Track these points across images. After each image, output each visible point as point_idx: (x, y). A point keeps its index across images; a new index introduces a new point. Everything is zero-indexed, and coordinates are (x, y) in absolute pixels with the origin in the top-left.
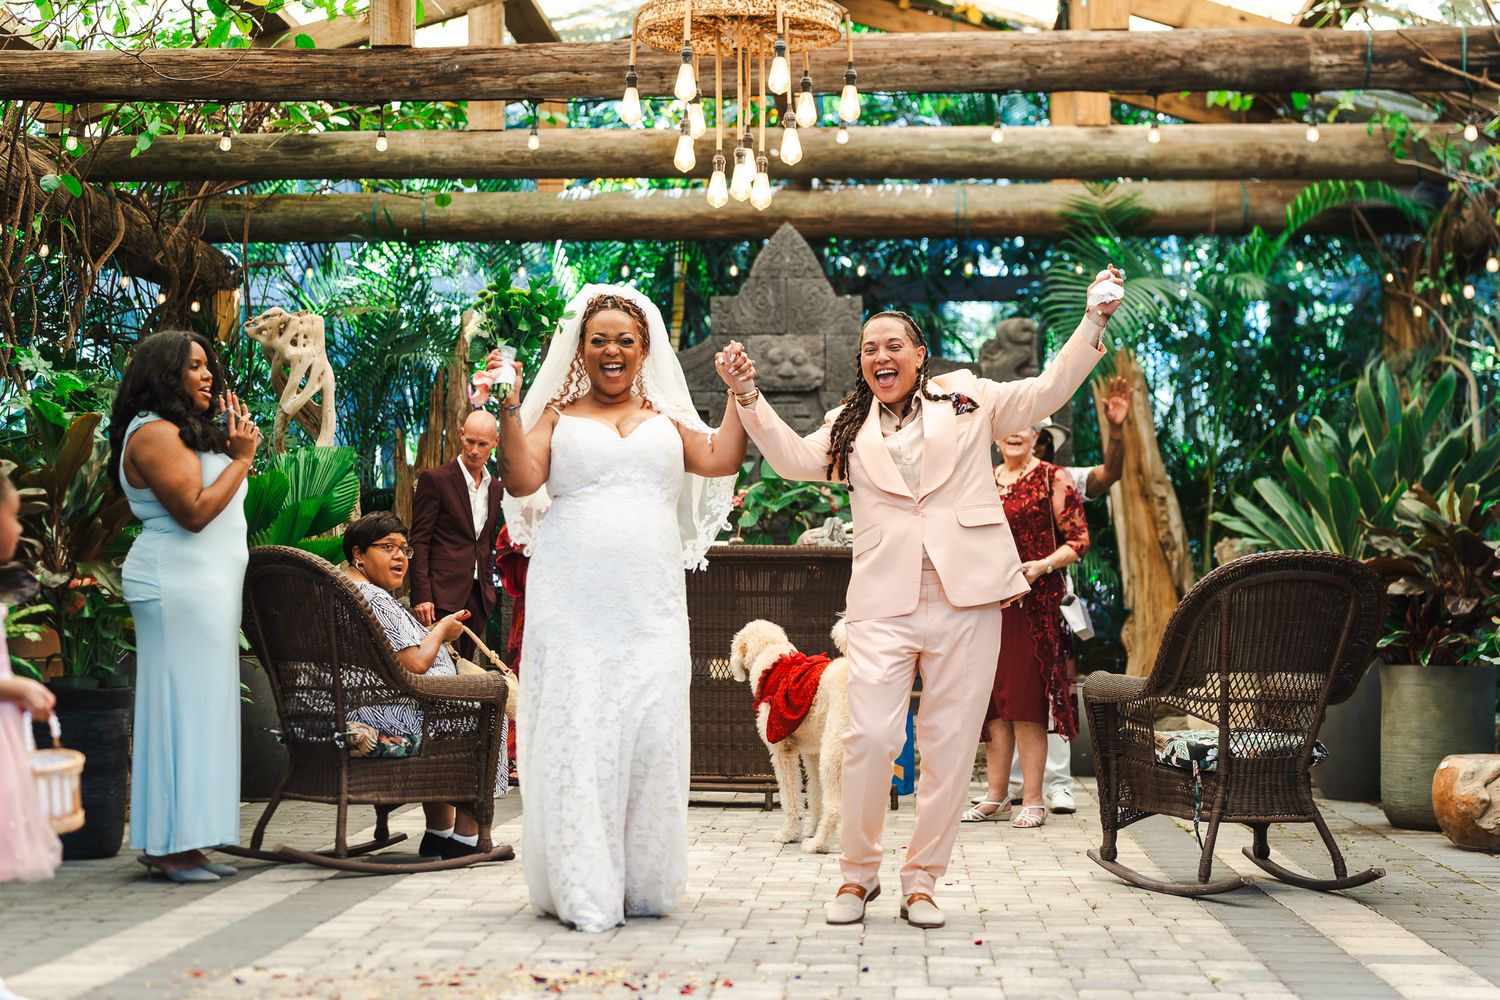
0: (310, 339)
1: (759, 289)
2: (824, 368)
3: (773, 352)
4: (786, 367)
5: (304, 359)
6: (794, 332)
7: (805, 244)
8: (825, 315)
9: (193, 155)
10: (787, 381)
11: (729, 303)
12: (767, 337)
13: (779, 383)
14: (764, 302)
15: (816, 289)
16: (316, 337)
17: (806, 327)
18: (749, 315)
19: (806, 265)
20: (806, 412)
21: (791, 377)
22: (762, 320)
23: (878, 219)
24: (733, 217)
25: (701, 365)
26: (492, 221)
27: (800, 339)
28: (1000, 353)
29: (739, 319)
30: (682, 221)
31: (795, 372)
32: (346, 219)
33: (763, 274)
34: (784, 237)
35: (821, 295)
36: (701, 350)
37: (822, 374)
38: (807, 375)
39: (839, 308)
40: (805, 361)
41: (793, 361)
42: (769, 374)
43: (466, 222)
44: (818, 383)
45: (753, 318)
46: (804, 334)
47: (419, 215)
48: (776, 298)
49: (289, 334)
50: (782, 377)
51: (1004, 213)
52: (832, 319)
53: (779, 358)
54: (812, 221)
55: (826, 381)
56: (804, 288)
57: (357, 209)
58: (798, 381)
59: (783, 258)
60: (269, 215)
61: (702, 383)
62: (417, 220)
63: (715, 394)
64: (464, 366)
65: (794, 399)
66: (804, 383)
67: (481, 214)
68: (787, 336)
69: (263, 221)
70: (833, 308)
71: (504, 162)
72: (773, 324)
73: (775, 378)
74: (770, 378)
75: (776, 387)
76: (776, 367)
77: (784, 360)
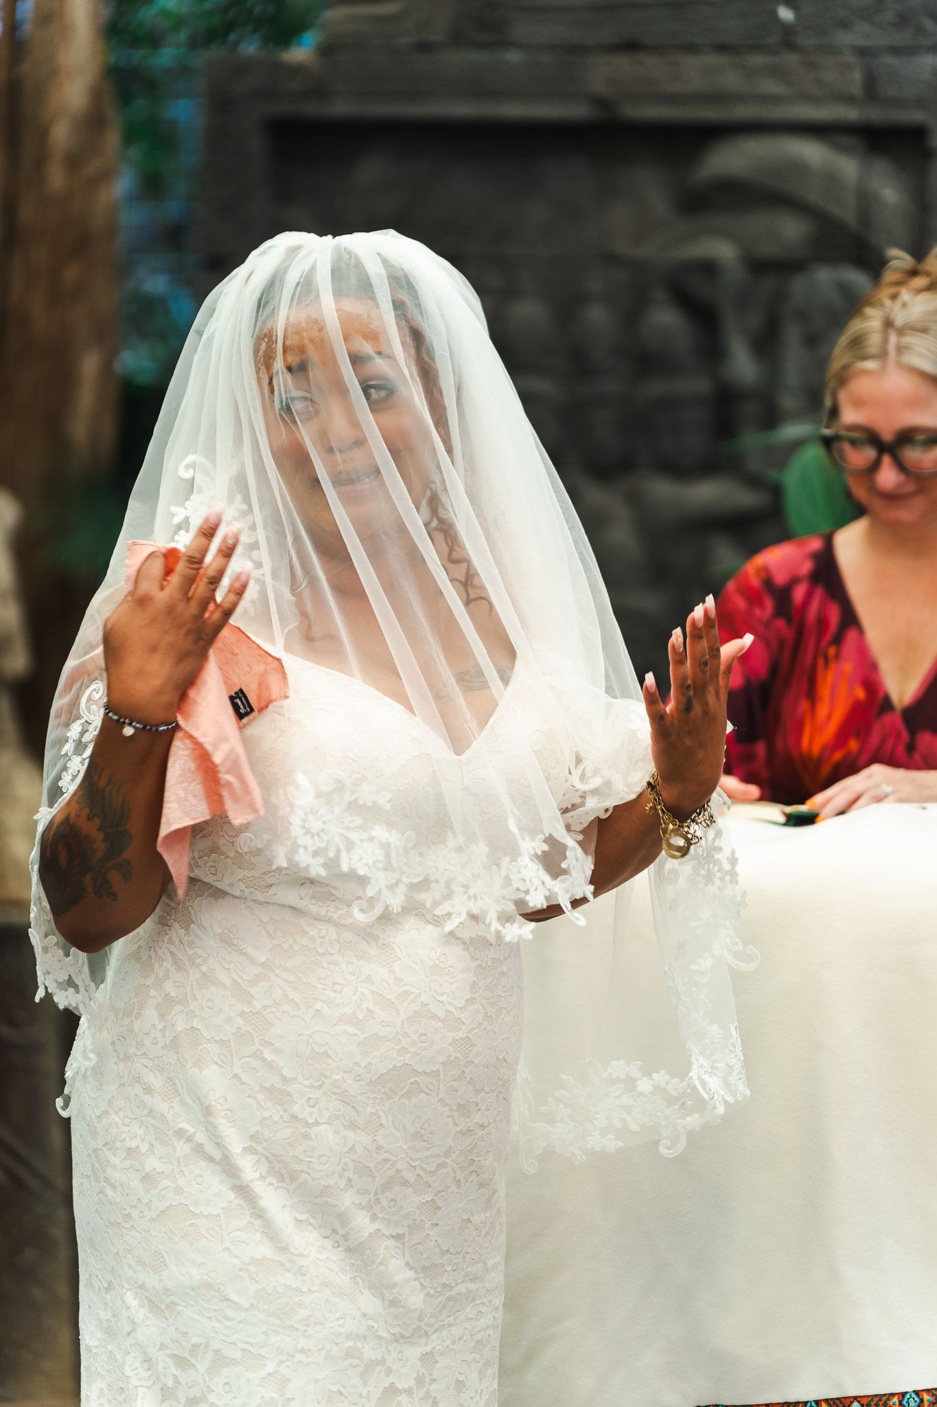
61: (901, 21)
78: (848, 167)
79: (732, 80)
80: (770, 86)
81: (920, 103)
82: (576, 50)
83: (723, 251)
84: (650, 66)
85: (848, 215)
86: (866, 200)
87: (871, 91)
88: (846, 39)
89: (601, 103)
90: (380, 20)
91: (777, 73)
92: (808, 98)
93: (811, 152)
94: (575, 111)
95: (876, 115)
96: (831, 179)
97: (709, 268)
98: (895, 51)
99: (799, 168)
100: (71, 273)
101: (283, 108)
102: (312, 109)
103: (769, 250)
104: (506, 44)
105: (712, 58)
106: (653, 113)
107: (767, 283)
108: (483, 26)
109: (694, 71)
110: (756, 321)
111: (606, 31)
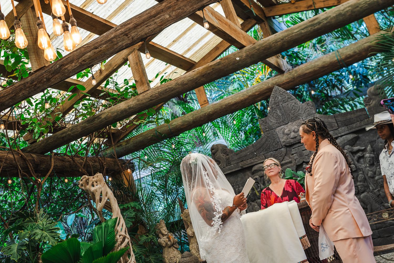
0: (98, 183)
1: (274, 111)
3: (286, 131)
4: (293, 135)
6: (291, 121)
7: (284, 90)
8: (300, 112)
9: (64, 135)
10: (295, 139)
11: (265, 120)
12: (283, 126)
13: (292, 141)
14: (277, 115)
15: (293, 104)
17: (295, 118)
18: (273, 121)
19: (287, 97)
21: (295, 137)
22: (279, 122)
23: (310, 73)
24: (261, 92)
25: (263, 144)
26: (189, 122)
27: (294, 123)
28: (372, 101)
29: (271, 124)
30: (246, 100)
31: (296, 135)
32: (149, 138)
33: (273, 106)
34: (276, 91)
35: (296, 105)
36: (262, 139)
39: (304, 107)
41: (294, 131)
42: (288, 139)
43: (182, 125)
45: (275, 122)
46: (295, 121)
47: (168, 129)
48: (280, 112)
50: (292, 138)
51: (355, 52)
52: (303, 112)
53: (289, 132)
54: (288, 83)
56: (289, 105)
57: (151, 133)
58: (298, 138)
59: (278, 98)
60: (129, 144)
61: (266, 150)
62: (168, 130)
63: (272, 152)
65: (299, 145)
67: (185, 121)
68: (289, 124)
69: (128, 147)
70: (302, 108)
71: (151, 100)
72: (283, 121)
73: (290, 140)
74: (288, 140)
75: (292, 143)
76: (289, 136)
77: (291, 132)
79: (252, 161)
80: (256, 160)
82: (238, 163)
83: (257, 176)
84: (245, 162)
88: (261, 154)
89: (241, 167)
92: (260, 160)
94: (240, 168)
97: (257, 178)
98: (266, 153)
103: (261, 175)
104: (231, 165)
105: (250, 160)
106: (246, 166)
107: (262, 178)
108: (229, 164)
109: (249, 161)
110: (262, 182)
111: (240, 161)
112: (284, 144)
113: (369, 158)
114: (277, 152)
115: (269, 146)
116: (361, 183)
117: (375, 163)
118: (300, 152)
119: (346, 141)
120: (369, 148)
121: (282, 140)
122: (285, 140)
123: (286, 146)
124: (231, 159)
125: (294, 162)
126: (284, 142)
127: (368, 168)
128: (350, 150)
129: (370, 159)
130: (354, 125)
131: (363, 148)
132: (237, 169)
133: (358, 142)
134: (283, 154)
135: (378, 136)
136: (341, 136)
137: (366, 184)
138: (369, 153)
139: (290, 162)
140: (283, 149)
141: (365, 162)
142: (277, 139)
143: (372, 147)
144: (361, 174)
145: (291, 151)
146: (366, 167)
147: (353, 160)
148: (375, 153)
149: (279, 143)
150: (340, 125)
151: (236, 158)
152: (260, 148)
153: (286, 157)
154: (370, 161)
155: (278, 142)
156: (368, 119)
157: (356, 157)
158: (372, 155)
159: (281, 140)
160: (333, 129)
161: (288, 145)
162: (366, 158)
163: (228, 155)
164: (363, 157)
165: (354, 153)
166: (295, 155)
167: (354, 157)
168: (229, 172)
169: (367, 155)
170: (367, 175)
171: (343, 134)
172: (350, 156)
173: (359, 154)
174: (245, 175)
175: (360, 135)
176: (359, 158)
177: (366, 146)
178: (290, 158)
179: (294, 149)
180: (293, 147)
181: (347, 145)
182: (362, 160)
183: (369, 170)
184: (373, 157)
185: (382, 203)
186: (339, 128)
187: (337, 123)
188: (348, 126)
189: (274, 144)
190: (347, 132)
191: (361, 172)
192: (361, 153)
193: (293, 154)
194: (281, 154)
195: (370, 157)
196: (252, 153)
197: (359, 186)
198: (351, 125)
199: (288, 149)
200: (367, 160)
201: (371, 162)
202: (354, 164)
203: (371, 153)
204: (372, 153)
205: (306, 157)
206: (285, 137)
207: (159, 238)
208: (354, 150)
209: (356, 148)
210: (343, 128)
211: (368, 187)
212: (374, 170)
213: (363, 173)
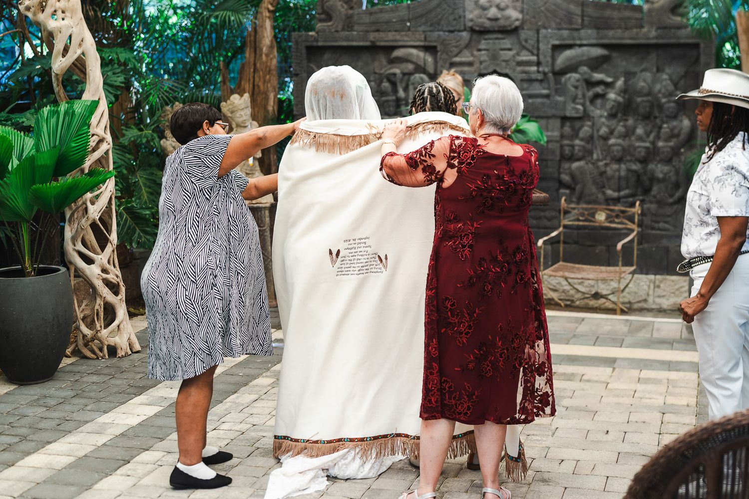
0: (68, 14)
2: (522, 12)
4: (493, 12)
5: (63, 30)
10: (494, 23)
13: (488, 24)
16: (73, 12)
20: (509, 46)
21: (496, 19)
25: (430, 11)
31: (499, 16)
37: (520, 16)
38: (508, 18)
40: (507, 7)
41: (498, 6)
42: (481, 17)
44: (517, 23)
49: (49, 10)
50: (490, 19)
53: (487, 5)
55: (523, 22)
58: (502, 22)
61: (431, 25)
63: (441, 33)
64: (268, 14)
65: (499, 36)
66: (507, 23)
73: (485, 21)
74: (480, 20)
75: (485, 27)
76: (486, 12)
77: (491, 6)
78: (421, 54)
79: (398, 37)
80: (406, 38)
81: (435, 41)
82: (367, 31)
83: (397, 71)
84: (382, 34)
85: (421, 63)
86: (425, 60)
87: (425, 40)
88: (421, 29)
89: (372, 42)
90: (328, 26)
91: (406, 35)
92: (413, 41)
93: (414, 51)
94: (368, 44)
95: (427, 44)
96: (418, 57)
97: (395, 74)
98: (430, 31)
99: (411, 54)
100: (268, 77)
101: (308, 44)
102: (315, 44)
103: (406, 71)
104: (352, 30)
105: (394, 33)
106: (383, 44)
107: (406, 77)
108: (348, 27)
109: (391, 36)
110: (404, 85)
111: (373, 28)
112: (470, 24)
113: (613, 103)
114: (451, 35)
115: (441, 19)
116: (582, 143)
117: (620, 115)
118: (495, 50)
119: (585, 58)
120: (620, 83)
121: (470, 16)
122: (475, 19)
123: (472, 30)
124: (356, 18)
125: (477, 65)
126: (472, 20)
127: (603, 120)
128: (586, 76)
129: (613, 106)
130: (611, 33)
131: (609, 80)
132: (361, 44)
133: (605, 66)
134: (463, 43)
135: (643, 66)
136: (581, 46)
137: (589, 146)
138: (616, 93)
139: (470, 64)
140: (464, 34)
141: (603, 107)
142: (461, 11)
143: (626, 82)
144: (588, 126)
145: (479, 42)
146: (601, 116)
147: (584, 96)
148: (627, 96)
149: (462, 19)
150: (586, 22)
151: (367, 21)
152: (422, 16)
153: (466, 52)
154: (611, 109)
155: (460, 17)
156: (638, 30)
157: (590, 94)
158: (620, 99)
159: (467, 13)
160: (570, 27)
161: (477, 29)
162: (608, 100)
163: (352, 8)
164: (603, 96)
165: (590, 84)
166: (483, 52)
167: (588, 90)
168: (344, 44)
169: (612, 96)
170: (598, 131)
171: (585, 42)
172: (583, 87)
173: (599, 89)
174: (374, 60)
175: (614, 55)
176: (597, 96)
177: (616, 79)
178: (472, 55)
179: (486, 39)
180: (486, 37)
181: (585, 65)
182: (599, 102)
183: (603, 123)
184: (619, 103)
185: (604, 187)
186: (582, 28)
187: (583, 16)
188: (601, 31)
189: (451, 18)
190: (594, 41)
191: (589, 123)
192: (602, 87)
193: (480, 50)
194: (458, 43)
195: (615, 101)
196: (403, 21)
197: (577, 148)
198: (606, 31)
199: (475, 37)
200: (609, 105)
201: (614, 111)
202: (583, 105)
203: (619, 95)
204: (622, 95)
205: (504, 64)
206: (477, 12)
207: (166, 138)
208: (593, 80)
209: (598, 76)
210: (590, 31)
211: (590, 153)
212: (613, 127)
213: (592, 127)
